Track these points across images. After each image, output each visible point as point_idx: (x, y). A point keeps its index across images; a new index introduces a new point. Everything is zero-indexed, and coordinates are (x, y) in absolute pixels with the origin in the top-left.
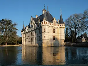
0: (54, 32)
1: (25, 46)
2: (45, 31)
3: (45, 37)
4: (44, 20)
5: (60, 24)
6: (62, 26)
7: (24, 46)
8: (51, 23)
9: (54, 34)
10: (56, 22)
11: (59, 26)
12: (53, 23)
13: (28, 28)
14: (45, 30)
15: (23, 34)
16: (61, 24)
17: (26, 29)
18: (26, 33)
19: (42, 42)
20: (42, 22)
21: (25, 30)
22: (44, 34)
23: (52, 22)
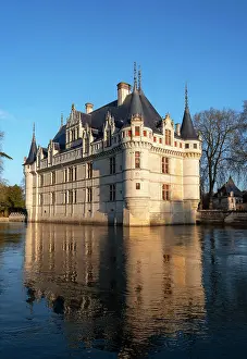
0: (165, 170)
1: (42, 222)
2: (138, 166)
3: (138, 187)
4: (137, 123)
5: (184, 143)
6: (191, 149)
7: (33, 222)
8: (158, 136)
9: (165, 178)
10: (173, 132)
11: (183, 150)
12: (164, 137)
13: (55, 152)
14: (138, 159)
15: (33, 173)
16: (187, 142)
17: (45, 153)
18: (47, 170)
19: (127, 207)
20: (126, 129)
21: (42, 156)
22: (134, 176)
23: (161, 133)
